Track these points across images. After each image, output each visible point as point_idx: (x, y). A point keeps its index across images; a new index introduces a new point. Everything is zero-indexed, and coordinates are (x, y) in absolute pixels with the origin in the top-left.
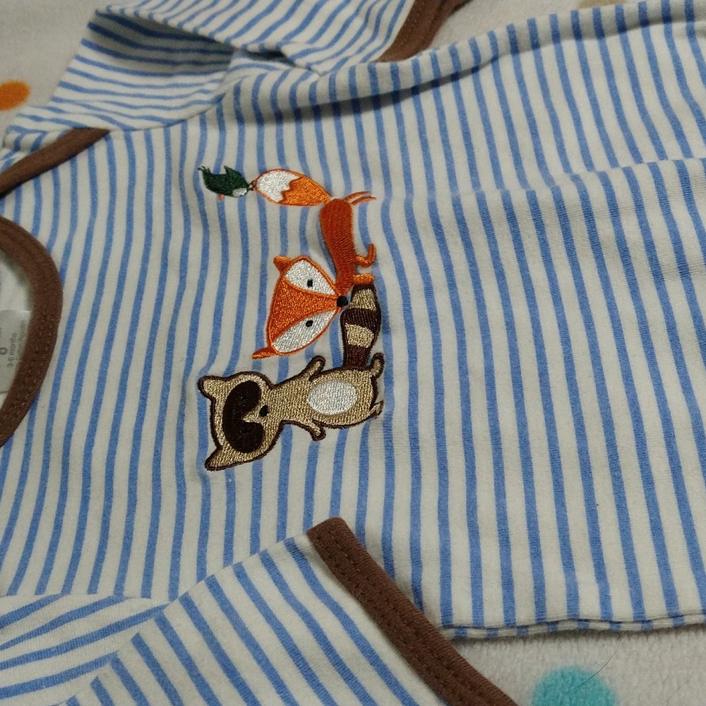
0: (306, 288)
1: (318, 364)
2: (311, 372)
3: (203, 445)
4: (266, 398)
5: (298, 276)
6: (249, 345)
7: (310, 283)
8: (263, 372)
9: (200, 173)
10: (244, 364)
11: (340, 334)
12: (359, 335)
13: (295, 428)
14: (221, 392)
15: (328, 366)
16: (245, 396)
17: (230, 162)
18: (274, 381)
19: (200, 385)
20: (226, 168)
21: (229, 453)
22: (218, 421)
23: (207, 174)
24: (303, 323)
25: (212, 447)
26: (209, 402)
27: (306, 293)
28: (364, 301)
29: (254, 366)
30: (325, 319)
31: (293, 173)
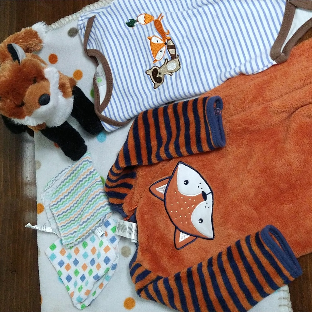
0: (157, 43)
1: (167, 60)
2: (166, 62)
3: (152, 85)
4: (159, 71)
5: (154, 40)
6: (151, 61)
7: (157, 41)
8: (156, 65)
9: (126, 24)
10: (152, 65)
11: (168, 52)
12: (172, 51)
13: (166, 75)
14: (150, 73)
15: (169, 60)
16: (155, 72)
17: (130, 18)
18: (159, 67)
19: (146, 73)
20: (130, 19)
21: (157, 84)
22: (152, 79)
23: (127, 23)
24: (160, 51)
25: (154, 84)
26: (149, 76)
27: (157, 44)
28: (170, 43)
29: (154, 65)
30: (164, 49)
31: (143, 14)
